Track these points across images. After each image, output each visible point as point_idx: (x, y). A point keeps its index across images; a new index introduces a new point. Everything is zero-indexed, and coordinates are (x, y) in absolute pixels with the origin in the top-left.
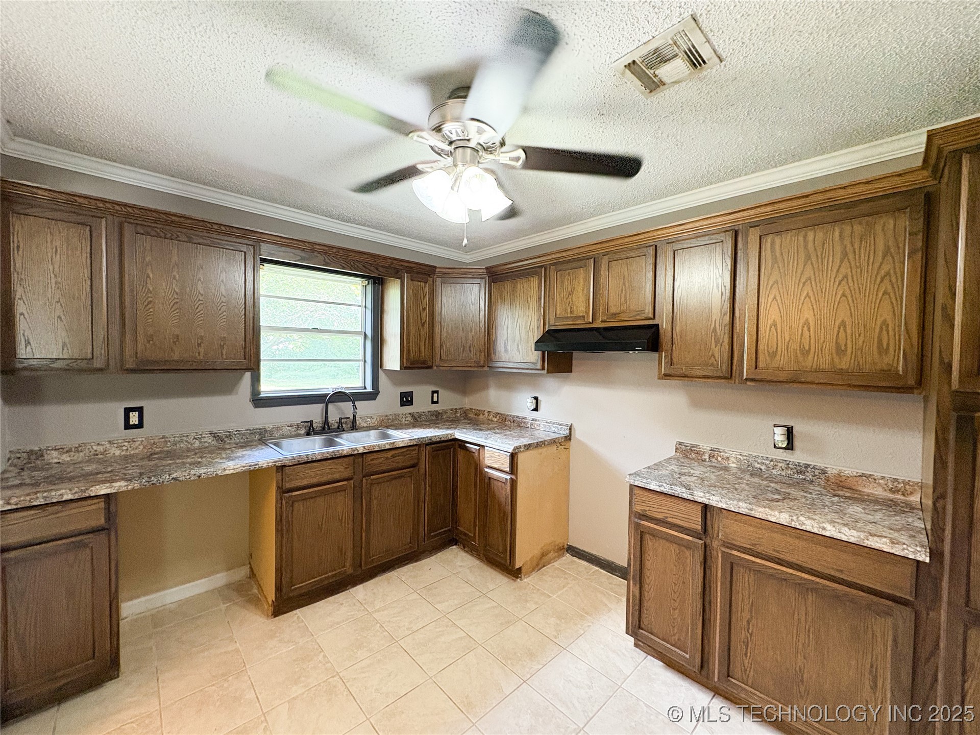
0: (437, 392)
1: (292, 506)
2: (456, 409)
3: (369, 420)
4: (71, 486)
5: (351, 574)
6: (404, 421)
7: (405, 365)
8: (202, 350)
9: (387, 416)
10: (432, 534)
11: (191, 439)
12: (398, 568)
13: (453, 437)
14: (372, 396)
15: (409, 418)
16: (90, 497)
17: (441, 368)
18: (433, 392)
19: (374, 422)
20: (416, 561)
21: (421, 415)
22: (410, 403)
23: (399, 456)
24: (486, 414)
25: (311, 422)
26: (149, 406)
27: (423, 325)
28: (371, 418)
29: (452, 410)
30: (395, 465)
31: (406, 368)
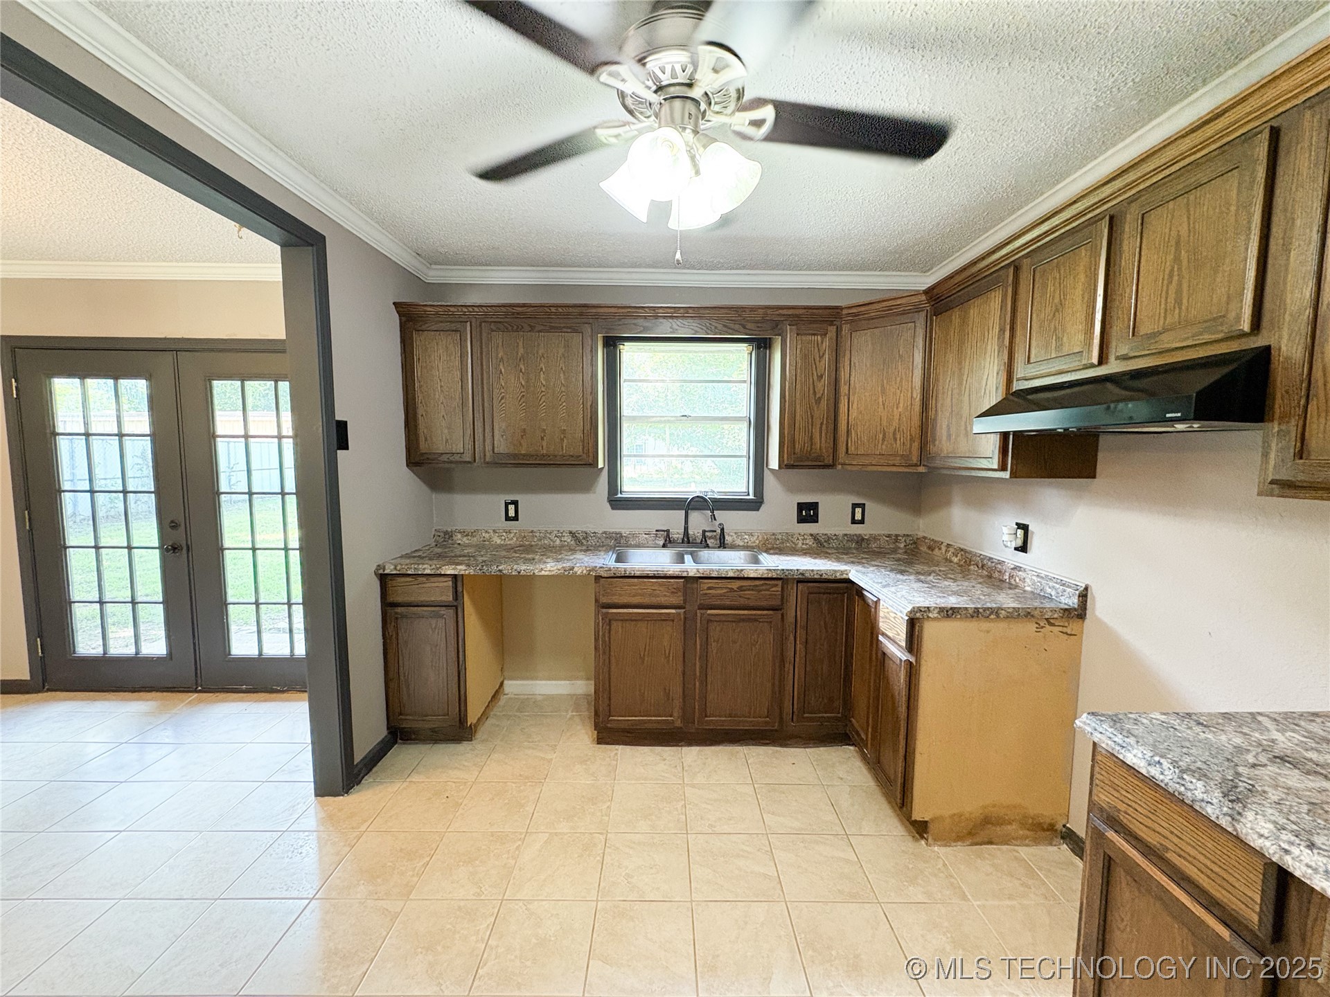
0: (862, 506)
1: (610, 625)
2: (897, 536)
3: (747, 537)
4: (430, 562)
5: (678, 728)
6: (800, 544)
7: (786, 462)
8: (544, 444)
9: (774, 534)
10: (806, 715)
11: (552, 537)
12: (753, 745)
13: (845, 576)
14: (754, 504)
15: (810, 542)
16: (441, 575)
17: (849, 468)
18: (855, 506)
19: (754, 541)
20: (782, 745)
21: (829, 538)
22: (814, 519)
23: (749, 590)
24: (944, 549)
25: (668, 531)
26: (522, 499)
27: (818, 401)
28: (751, 535)
29: (889, 536)
30: (742, 602)
31: (789, 466)
